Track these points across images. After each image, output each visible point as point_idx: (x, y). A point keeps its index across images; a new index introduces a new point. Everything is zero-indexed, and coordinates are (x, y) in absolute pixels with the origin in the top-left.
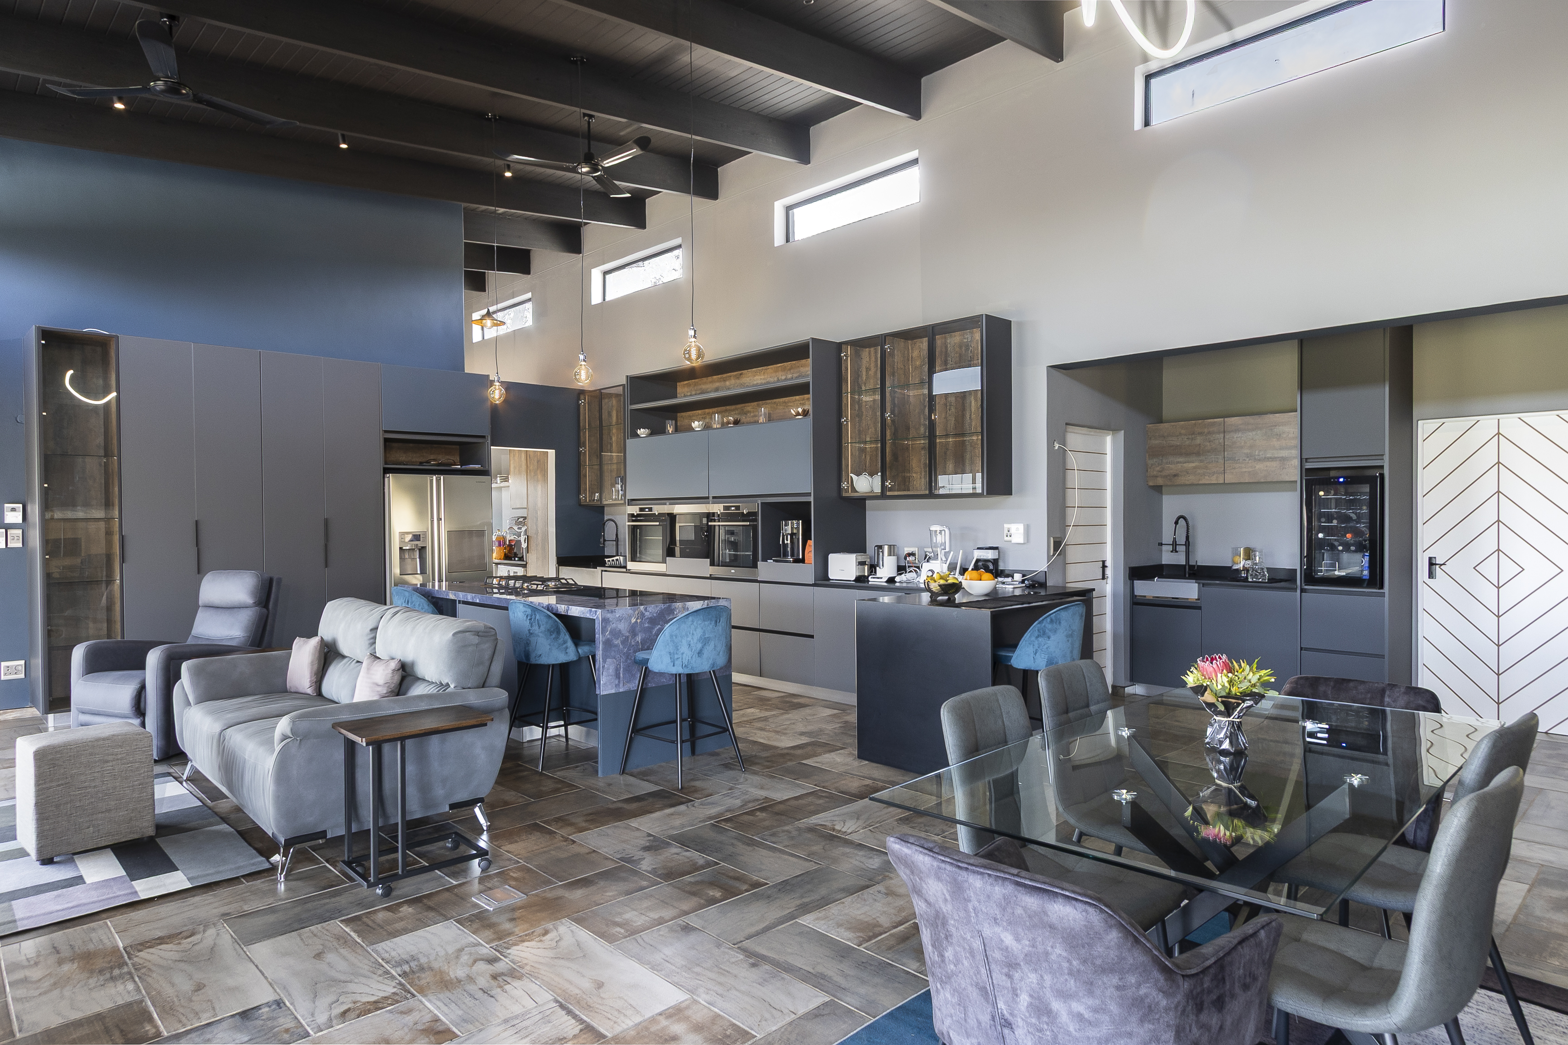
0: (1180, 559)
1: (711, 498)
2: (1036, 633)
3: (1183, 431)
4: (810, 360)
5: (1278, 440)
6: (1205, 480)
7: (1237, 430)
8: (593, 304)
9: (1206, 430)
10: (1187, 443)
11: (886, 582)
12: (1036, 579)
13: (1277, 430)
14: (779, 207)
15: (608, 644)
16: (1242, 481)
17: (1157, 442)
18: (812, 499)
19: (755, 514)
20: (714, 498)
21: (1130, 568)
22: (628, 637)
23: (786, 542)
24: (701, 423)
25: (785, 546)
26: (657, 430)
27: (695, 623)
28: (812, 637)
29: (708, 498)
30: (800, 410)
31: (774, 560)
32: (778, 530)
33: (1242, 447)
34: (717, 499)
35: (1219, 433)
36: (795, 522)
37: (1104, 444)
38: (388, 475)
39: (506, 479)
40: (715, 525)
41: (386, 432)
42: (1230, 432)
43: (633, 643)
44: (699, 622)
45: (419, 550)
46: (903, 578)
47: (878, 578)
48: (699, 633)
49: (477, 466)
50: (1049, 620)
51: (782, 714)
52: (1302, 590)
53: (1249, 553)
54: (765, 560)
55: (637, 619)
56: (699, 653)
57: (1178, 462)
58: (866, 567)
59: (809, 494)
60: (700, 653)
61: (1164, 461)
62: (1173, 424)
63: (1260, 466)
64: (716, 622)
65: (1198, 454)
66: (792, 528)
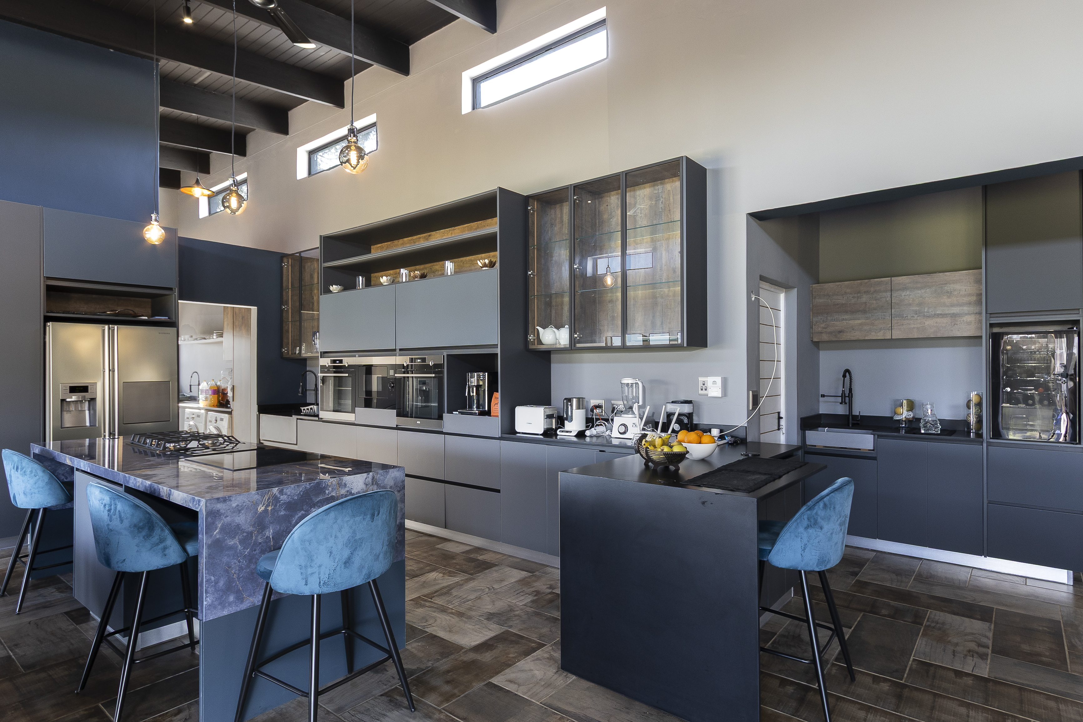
0: (841, 410)
1: (398, 351)
2: (806, 522)
3: (848, 290)
4: (497, 219)
5: (949, 297)
6: (873, 336)
7: (905, 289)
8: (298, 179)
9: (872, 289)
10: (853, 301)
11: (575, 436)
12: (735, 434)
13: (947, 288)
14: (467, 76)
15: (217, 546)
16: (911, 336)
17: (821, 301)
18: (498, 351)
19: (441, 366)
20: (401, 350)
21: (801, 419)
22: (251, 533)
23: (472, 394)
24: (389, 278)
25: (471, 397)
26: (349, 286)
27: (339, 521)
28: (498, 491)
29: (395, 350)
30: (487, 261)
31: (459, 412)
32: (464, 382)
33: (910, 305)
34: (403, 351)
35: (886, 291)
36: (481, 374)
37: (777, 301)
38: (49, 324)
39: (221, 335)
40: (408, 377)
41: (48, 278)
42: (898, 290)
43: (260, 541)
44: (346, 519)
45: (89, 401)
46: (593, 431)
47: (567, 432)
48: (346, 533)
49: (163, 318)
50: (821, 504)
51: (467, 581)
52: (989, 444)
53: (911, 406)
54: (450, 412)
55: (268, 506)
56: (345, 563)
57: (843, 319)
58: (554, 421)
59: (495, 346)
60: (347, 562)
61: (829, 318)
62: (838, 283)
63: (928, 322)
64: (373, 515)
65: (864, 312)
66: (478, 380)
